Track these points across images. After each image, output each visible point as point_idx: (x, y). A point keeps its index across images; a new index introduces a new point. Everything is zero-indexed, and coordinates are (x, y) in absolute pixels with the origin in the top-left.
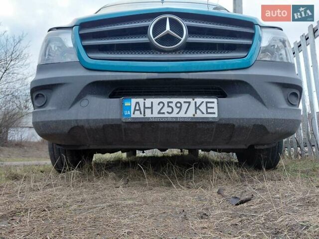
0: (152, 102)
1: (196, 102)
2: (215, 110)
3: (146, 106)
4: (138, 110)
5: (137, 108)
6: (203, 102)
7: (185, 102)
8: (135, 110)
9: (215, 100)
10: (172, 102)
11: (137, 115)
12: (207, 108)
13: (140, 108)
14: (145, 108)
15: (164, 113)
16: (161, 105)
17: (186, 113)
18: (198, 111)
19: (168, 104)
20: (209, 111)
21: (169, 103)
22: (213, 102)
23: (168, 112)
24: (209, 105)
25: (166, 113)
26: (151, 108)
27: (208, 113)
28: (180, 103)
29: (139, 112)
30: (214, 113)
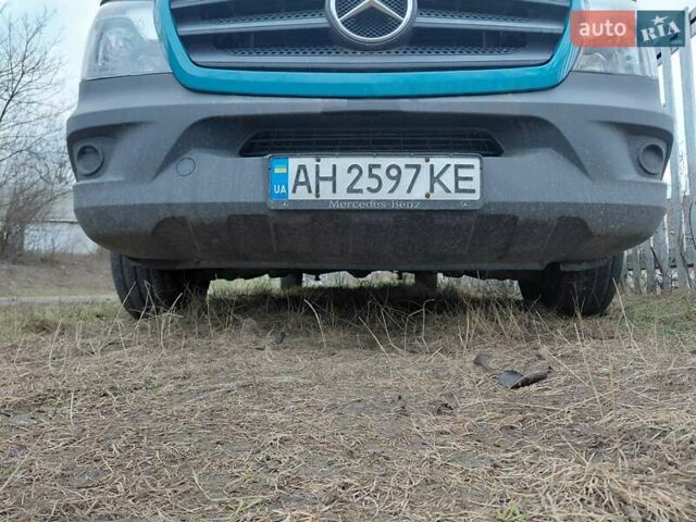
0: (334, 167)
1: (432, 167)
2: (476, 184)
3: (321, 175)
4: (302, 184)
5: (302, 179)
6: (448, 166)
7: (407, 166)
8: (297, 183)
9: (475, 162)
10: (378, 166)
11: (302, 194)
12: (457, 179)
13: (307, 178)
14: (318, 178)
15: (360, 191)
16: (355, 172)
17: (409, 191)
18: (436, 185)
19: (370, 170)
20: (462, 185)
21: (371, 167)
22: (471, 167)
23: (369, 189)
24: (462, 173)
25: (365, 191)
26: (333, 179)
27: (458, 190)
28: (398, 168)
29: (305, 188)
30: (473, 191)
